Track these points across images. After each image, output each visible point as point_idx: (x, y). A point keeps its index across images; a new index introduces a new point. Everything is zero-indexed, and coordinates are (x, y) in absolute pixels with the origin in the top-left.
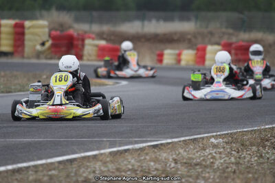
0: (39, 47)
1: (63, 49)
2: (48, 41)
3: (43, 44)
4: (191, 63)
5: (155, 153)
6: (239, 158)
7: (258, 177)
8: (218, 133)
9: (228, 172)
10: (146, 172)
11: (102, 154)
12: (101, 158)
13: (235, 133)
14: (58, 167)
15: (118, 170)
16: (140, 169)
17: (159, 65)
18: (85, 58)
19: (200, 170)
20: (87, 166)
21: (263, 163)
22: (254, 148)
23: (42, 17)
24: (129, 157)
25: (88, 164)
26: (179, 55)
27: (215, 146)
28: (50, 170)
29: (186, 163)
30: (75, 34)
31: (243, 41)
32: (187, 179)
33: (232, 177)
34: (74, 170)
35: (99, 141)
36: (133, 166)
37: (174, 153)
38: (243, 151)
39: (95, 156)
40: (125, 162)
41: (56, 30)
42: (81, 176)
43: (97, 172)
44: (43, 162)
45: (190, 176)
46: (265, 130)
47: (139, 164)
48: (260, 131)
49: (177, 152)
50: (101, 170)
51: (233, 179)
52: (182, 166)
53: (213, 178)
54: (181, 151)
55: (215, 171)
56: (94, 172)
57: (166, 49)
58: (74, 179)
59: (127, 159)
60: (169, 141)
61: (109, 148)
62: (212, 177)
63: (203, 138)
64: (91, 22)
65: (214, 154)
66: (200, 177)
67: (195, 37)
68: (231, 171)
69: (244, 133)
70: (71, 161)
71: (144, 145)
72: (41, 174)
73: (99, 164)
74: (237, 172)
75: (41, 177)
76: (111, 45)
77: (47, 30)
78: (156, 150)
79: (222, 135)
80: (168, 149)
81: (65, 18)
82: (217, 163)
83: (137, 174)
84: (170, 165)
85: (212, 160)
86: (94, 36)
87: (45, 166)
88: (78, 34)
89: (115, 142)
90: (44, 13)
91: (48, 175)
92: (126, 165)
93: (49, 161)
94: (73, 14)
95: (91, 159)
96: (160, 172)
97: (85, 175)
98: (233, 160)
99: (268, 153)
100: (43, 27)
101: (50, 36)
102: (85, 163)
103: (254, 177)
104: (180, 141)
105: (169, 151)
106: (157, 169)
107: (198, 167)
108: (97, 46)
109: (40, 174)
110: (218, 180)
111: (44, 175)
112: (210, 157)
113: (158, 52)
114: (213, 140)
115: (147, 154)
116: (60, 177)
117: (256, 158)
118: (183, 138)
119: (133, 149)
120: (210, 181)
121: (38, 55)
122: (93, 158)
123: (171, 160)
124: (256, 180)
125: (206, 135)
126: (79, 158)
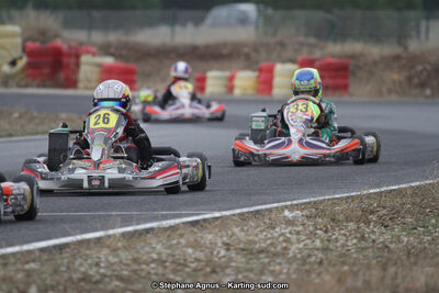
0: (6, 69)
1: (46, 71)
2: (21, 58)
3: (13, 63)
4: (250, 92)
5: (196, 233)
6: (328, 241)
7: (358, 271)
8: (295, 202)
9: (310, 263)
10: (180, 264)
11: (109, 236)
12: (108, 243)
13: (321, 202)
14: (40, 257)
15: (135, 260)
16: (170, 259)
18: (81, 85)
19: (266, 260)
20: (87, 255)
21: (366, 248)
22: (352, 225)
23: (11, 21)
24: (154, 241)
25: (87, 252)
26: (231, 79)
27: (289, 222)
28: (27, 262)
29: (243, 250)
30: (65, 47)
31: (333, 56)
32: (246, 274)
33: (317, 271)
34: (66, 261)
35: (104, 216)
36: (159, 254)
37: (224, 233)
38: (333, 229)
39: (99, 240)
40: (147, 249)
41: (34, 41)
42: (76, 270)
43: (102, 265)
44: (16, 249)
45: (251, 270)
46: (369, 196)
47: (169, 251)
48: (360, 198)
49: (230, 233)
50: (107, 261)
52: (237, 254)
53: (288, 273)
54: (236, 230)
55: (290, 262)
56: (97, 264)
57: (211, 69)
58: (66, 275)
59: (150, 244)
60: (217, 214)
61: (121, 227)
62: (285, 271)
63: (270, 210)
64: (90, 27)
65: (288, 235)
66: (266, 272)
67: (256, 50)
68: (315, 262)
69: (334, 202)
70: (61, 248)
71: (177, 221)
72: (13, 268)
73: (105, 251)
74: (325, 262)
75: (12, 273)
76: (121, 64)
77: (19, 40)
78: (196, 230)
79: (301, 204)
80: (215, 227)
81: (48, 21)
82: (294, 249)
83: (165, 267)
84: (219, 253)
85: (284, 245)
86: (94, 49)
87: (19, 256)
88: (70, 47)
89: (131, 216)
90: (15, 13)
91: (24, 270)
92: (148, 253)
93: (26, 247)
94: (61, 15)
95: (92, 245)
96: (203, 264)
97: (82, 269)
98: (318, 243)
99: (373, 232)
100: (13, 35)
101: (24, 49)
102: (82, 250)
104: (234, 215)
105: (217, 230)
106: (197, 260)
107: (262, 256)
108: (100, 65)
109: (11, 268)
110: (294, 276)
111: (17, 271)
112: (281, 239)
113: (197, 75)
114: (287, 213)
115: (181, 236)
116: (43, 273)
117: (355, 241)
118: (238, 211)
119: (159, 228)
120: (283, 277)
121: (6, 81)
122: (95, 243)
123: (220, 244)
124: (356, 274)
125: (276, 205)
126: (73, 243)
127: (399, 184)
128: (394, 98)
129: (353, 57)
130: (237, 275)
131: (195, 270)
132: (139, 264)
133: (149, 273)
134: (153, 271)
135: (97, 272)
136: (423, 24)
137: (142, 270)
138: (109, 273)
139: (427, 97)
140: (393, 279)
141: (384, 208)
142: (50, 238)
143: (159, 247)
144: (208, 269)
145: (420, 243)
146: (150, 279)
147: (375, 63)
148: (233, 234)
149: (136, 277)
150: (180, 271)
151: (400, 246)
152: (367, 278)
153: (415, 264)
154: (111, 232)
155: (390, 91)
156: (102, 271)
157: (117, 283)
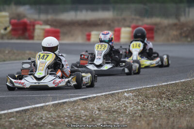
0: (3, 31)
1: (20, 32)
2: (9, 27)
3: (6, 29)
5: (85, 104)
6: (144, 106)
7: (157, 120)
8: (129, 89)
9: (136, 117)
10: (78, 118)
12: (46, 109)
13: (141, 89)
14: (16, 115)
15: (58, 116)
16: (74, 115)
17: (88, 42)
18: (35, 38)
19: (117, 115)
20: (37, 114)
21: (161, 109)
22: (154, 99)
23: (4, 10)
24: (67, 107)
27: (127, 98)
28: (10, 118)
29: (106, 111)
30: (28, 22)
31: (147, 24)
32: (107, 122)
33: (139, 120)
34: (27, 117)
35: (45, 97)
36: (69, 113)
37: (98, 104)
38: (146, 101)
39: (42, 107)
40: (63, 111)
42: (32, 121)
43: (44, 118)
44: (6, 112)
45: (110, 120)
46: (162, 86)
47: (73, 112)
48: (158, 87)
49: (100, 103)
50: (46, 116)
51: (140, 121)
52: (104, 113)
53: (126, 121)
54: (103, 102)
55: (127, 116)
56: (41, 118)
57: (93, 31)
58: (28, 123)
59: (65, 109)
60: (95, 95)
61: (52, 101)
62: (125, 120)
63: (118, 93)
65: (126, 104)
66: (116, 120)
67: (113, 22)
68: (138, 116)
69: (147, 89)
70: (26, 111)
71: (77, 98)
73: (45, 112)
74: (142, 116)
75: (4, 123)
76: (53, 29)
77: (8, 19)
78: (85, 102)
79: (132, 90)
80: (94, 101)
82: (128, 110)
83: (72, 119)
84: (95, 112)
85: (124, 108)
86: (41, 22)
87: (7, 115)
88: (30, 22)
89: (57, 96)
90: (6, 7)
91: (9, 121)
92: (64, 113)
93: (10, 111)
95: (39, 109)
96: (88, 117)
97: (35, 120)
98: (139, 107)
99: (164, 102)
100: (5, 17)
101: (10, 23)
102: (35, 112)
103: (154, 120)
104: (102, 95)
106: (86, 116)
107: (115, 113)
108: (44, 30)
109: (3, 120)
110: (129, 122)
111: (6, 121)
112: (123, 106)
113: (87, 33)
114: (126, 94)
115: (79, 105)
116: (18, 122)
117: (156, 106)
118: (104, 94)
119: (69, 102)
120: (124, 122)
121: (2, 37)
122: (41, 109)
123: (96, 109)
124: (156, 121)
125: (121, 91)
126: (31, 109)
127: (176, 80)
128: (174, 42)
129: (156, 24)
130: (103, 122)
131: (85, 120)
132: (60, 118)
133: (64, 122)
134: (66, 121)
135: (41, 121)
136: (187, 9)
137: (61, 120)
138: (47, 122)
139: (189, 42)
140: (172, 123)
141: (169, 91)
142: (21, 107)
143: (69, 110)
144: (90, 120)
145: (184, 107)
146: (65, 124)
147: (166, 27)
148: (102, 104)
149: (59, 123)
150: (78, 121)
151: (176, 108)
152: (161, 123)
153: (182, 116)
154: (47, 104)
155: (172, 39)
156: (44, 121)
157: (50, 126)
